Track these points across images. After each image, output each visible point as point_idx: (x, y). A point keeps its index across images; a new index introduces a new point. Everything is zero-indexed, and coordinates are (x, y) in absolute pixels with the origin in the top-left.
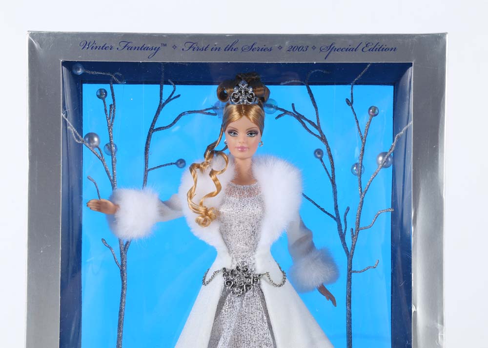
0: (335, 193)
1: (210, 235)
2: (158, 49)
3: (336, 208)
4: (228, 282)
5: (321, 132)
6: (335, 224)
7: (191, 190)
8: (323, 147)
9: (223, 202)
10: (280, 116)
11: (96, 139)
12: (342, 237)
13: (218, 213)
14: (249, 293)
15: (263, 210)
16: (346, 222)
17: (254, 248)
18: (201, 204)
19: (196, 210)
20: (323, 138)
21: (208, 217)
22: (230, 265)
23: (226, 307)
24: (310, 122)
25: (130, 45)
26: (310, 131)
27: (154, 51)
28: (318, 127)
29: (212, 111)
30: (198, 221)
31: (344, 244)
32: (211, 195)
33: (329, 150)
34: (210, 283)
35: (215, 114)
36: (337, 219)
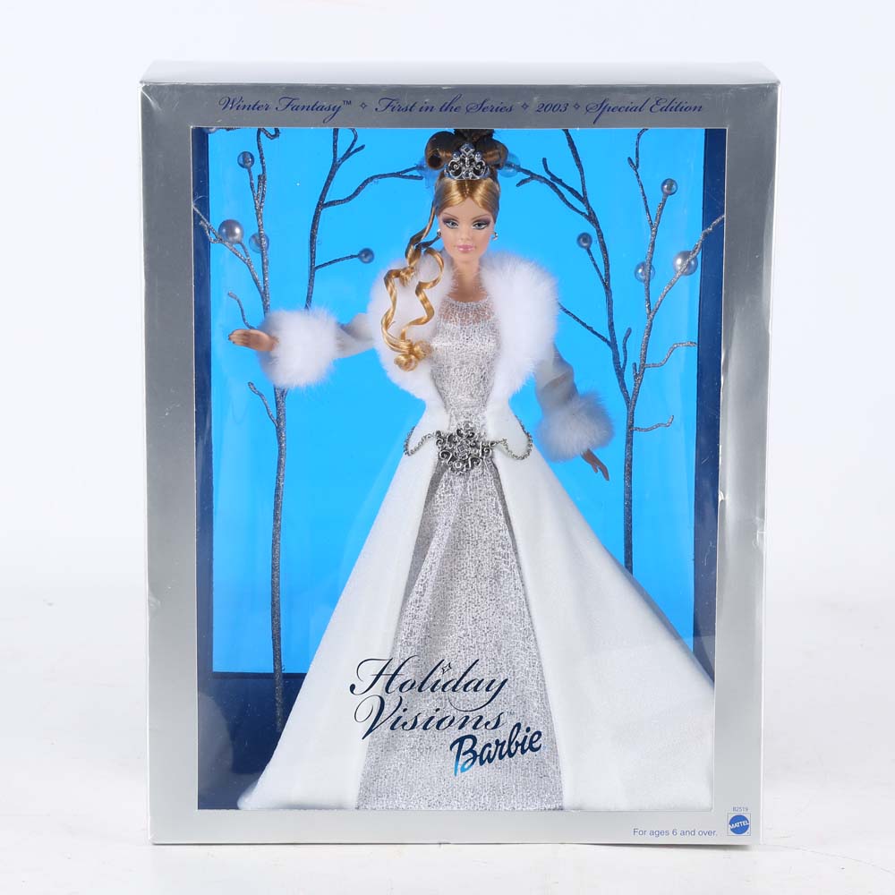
0: (610, 302)
1: (417, 382)
2: (336, 110)
3: (611, 326)
4: (445, 454)
5: (588, 207)
6: (609, 352)
7: (386, 314)
8: (592, 231)
9: (436, 332)
10: (523, 182)
11: (237, 231)
12: (620, 373)
13: (428, 350)
14: (477, 471)
15: (498, 345)
16: (625, 351)
17: (484, 400)
18: (403, 336)
19: (395, 347)
20: (592, 218)
21: (413, 355)
22: (448, 428)
23: (440, 491)
24: (571, 190)
25: (295, 103)
26: (572, 207)
27: (332, 112)
28: (584, 199)
29: (415, 173)
30: (398, 362)
31: (623, 386)
32: (418, 322)
33: (601, 236)
34: (418, 453)
35: (421, 178)
36: (612, 344)
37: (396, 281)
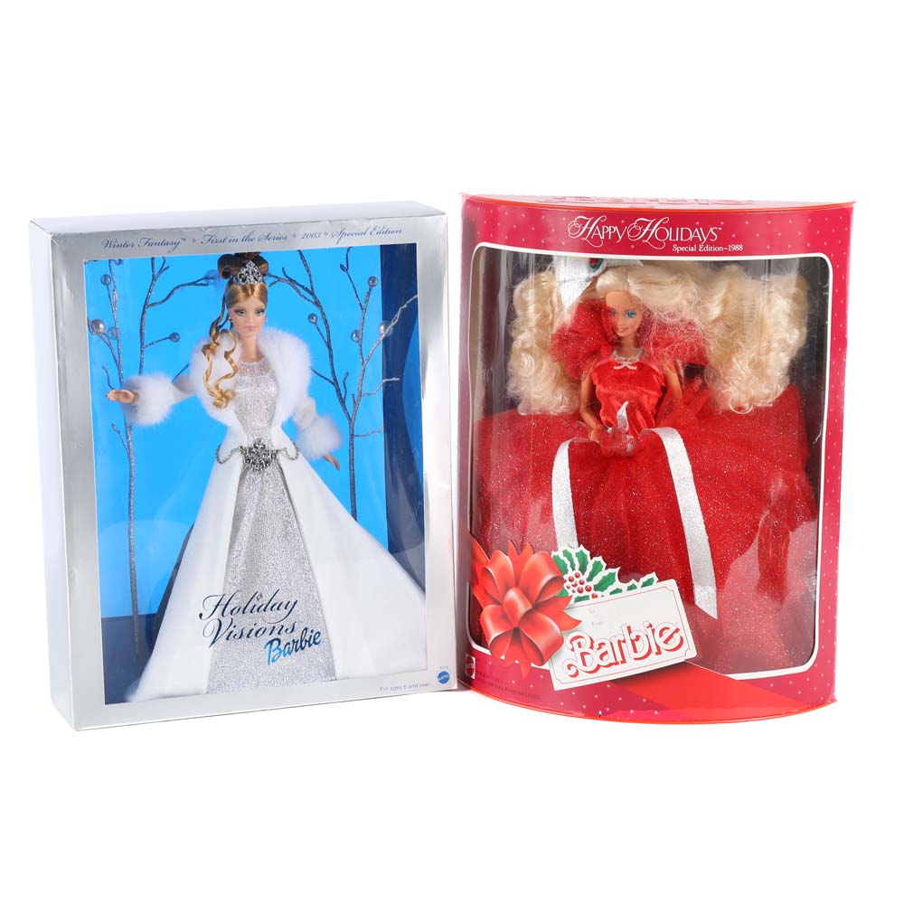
0: (331, 356)
1: (227, 416)
2: (177, 244)
3: (333, 373)
4: (248, 460)
5: (315, 298)
6: (333, 388)
7: (207, 372)
8: (316, 310)
9: (237, 383)
10: (275, 283)
11: (101, 326)
12: (342, 401)
13: (234, 394)
14: (269, 469)
15: (278, 388)
16: (345, 387)
18: (217, 387)
19: (212, 394)
20: (317, 303)
21: (224, 397)
22: (247, 442)
24: (303, 287)
25: (150, 241)
26: (305, 298)
27: (174, 246)
28: (312, 293)
29: (203, 282)
30: (215, 404)
31: (345, 408)
32: (226, 377)
33: (323, 314)
34: (228, 462)
35: (207, 285)
36: (335, 383)
37: (208, 351)
